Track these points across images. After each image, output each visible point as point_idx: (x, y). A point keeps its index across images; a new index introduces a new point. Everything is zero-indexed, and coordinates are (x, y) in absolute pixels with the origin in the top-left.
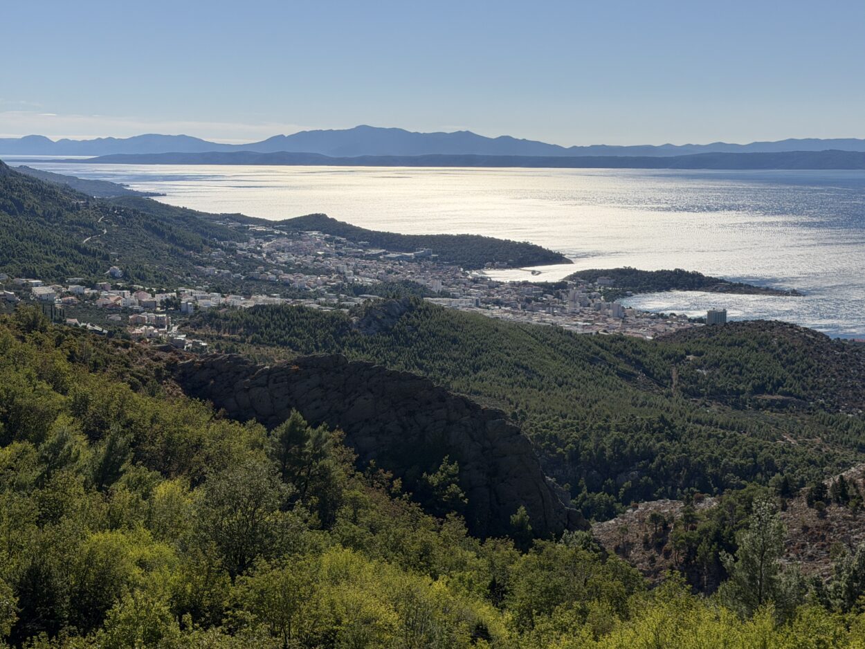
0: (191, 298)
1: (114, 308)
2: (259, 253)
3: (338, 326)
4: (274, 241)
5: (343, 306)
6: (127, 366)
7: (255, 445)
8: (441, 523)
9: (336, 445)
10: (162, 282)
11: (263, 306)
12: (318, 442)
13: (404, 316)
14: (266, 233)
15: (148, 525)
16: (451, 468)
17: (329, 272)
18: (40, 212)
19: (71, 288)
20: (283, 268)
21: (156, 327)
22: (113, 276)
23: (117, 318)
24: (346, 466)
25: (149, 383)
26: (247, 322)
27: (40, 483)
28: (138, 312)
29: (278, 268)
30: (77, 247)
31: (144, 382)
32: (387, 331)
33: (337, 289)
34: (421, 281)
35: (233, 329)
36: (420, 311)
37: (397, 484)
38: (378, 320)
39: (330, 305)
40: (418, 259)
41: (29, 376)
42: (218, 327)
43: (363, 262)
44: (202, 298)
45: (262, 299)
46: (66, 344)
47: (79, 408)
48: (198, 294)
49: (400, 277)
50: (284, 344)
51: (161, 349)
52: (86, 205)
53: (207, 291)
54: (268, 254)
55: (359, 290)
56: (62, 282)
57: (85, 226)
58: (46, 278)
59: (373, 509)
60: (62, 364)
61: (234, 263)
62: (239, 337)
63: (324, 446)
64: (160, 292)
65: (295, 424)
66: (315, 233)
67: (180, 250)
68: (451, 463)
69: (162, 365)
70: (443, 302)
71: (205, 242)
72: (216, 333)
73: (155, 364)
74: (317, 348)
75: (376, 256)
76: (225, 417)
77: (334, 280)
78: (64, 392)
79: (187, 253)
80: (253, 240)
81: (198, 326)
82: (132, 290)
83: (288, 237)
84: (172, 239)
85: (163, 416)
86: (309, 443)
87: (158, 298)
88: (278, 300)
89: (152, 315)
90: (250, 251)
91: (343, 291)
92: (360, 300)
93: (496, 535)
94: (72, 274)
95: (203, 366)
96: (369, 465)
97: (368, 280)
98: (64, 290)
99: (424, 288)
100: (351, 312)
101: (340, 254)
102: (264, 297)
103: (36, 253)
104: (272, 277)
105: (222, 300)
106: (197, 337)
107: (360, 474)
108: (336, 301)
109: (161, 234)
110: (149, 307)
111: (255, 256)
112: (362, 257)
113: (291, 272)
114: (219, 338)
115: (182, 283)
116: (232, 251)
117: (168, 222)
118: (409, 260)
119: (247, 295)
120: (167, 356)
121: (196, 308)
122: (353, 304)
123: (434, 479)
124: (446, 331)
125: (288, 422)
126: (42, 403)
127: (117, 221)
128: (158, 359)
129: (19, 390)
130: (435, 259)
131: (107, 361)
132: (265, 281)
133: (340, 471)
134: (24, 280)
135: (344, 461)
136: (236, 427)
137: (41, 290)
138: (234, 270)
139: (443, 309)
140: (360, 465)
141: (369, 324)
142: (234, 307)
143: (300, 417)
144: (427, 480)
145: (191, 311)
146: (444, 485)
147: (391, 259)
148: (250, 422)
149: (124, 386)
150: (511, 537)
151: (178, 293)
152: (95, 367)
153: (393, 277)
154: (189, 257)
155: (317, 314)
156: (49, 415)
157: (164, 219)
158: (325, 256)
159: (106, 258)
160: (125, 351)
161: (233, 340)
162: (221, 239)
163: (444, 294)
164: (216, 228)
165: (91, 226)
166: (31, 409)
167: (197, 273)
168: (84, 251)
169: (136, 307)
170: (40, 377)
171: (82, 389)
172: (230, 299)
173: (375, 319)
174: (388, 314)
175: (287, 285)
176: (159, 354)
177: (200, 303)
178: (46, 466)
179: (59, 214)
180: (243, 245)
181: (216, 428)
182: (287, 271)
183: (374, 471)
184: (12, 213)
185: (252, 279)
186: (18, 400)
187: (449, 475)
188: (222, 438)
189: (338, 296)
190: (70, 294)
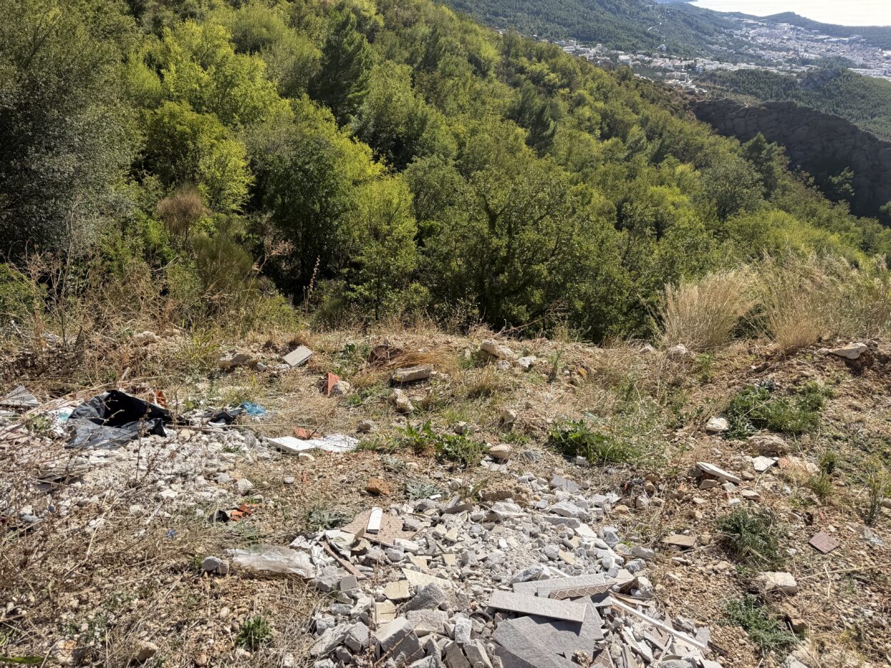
0: (702, 64)
1: (659, 69)
2: (747, 37)
3: (788, 84)
4: (758, 29)
5: (793, 72)
6: (669, 101)
7: (731, 151)
8: (834, 205)
9: (779, 155)
10: (687, 54)
11: (744, 70)
12: (770, 151)
13: (833, 80)
14: (754, 24)
15: (678, 186)
16: (848, 175)
17: (788, 50)
18: (628, 12)
19: (639, 56)
20: (760, 47)
21: (680, 80)
22: (661, 50)
23: (660, 74)
24: (783, 166)
25: (680, 111)
26: (732, 79)
27: (627, 159)
28: (672, 71)
29: (757, 46)
30: (644, 33)
31: (677, 111)
32: (818, 88)
33: (790, 61)
34: (849, 57)
35: (723, 83)
36: (844, 76)
37: (812, 180)
38: (815, 82)
39: (785, 71)
40: (851, 42)
41: (622, 104)
42: (715, 83)
43: (812, 44)
44: (709, 64)
45: (743, 66)
46: (640, 88)
47: (644, 123)
48: (706, 61)
49: (835, 54)
50: (751, 94)
51: (688, 93)
52: (653, 8)
53: (712, 60)
54: (752, 38)
55: (805, 62)
56: (634, 53)
57: (650, 20)
58: (626, 50)
59: (794, 192)
60: (638, 99)
61: (731, 43)
62: (725, 88)
63: (772, 155)
64: (685, 60)
65: (758, 140)
66: (784, 24)
67: (700, 34)
68: (849, 172)
69: (687, 102)
70: (861, 71)
71: (715, 30)
72: (713, 85)
73: (684, 101)
74: (771, 97)
75: (822, 40)
76: (718, 134)
77: (791, 55)
78: (637, 113)
79: (703, 37)
80: (745, 29)
81: (704, 80)
82: (670, 59)
83: (767, 27)
84: (697, 28)
85: (685, 130)
86: (764, 152)
87: (684, 63)
88: (753, 67)
89: (679, 73)
90: (742, 36)
91: (795, 62)
92: (805, 69)
93: (868, 215)
94: (640, 48)
95: (710, 104)
96: (796, 167)
97: (812, 55)
98: (635, 57)
99: (850, 62)
100: (798, 76)
101: (798, 38)
102: (745, 65)
103: (623, 36)
104: (751, 52)
105: (720, 66)
106: (702, 87)
107: (790, 172)
108: (789, 68)
109: (691, 25)
110: (678, 68)
111: (744, 39)
112: (812, 41)
113: (764, 50)
114: (714, 88)
115: (698, 55)
116: (730, 35)
117: (696, 17)
118: (844, 43)
119: (735, 63)
120: (690, 97)
121: (704, 70)
122: (800, 71)
123: (835, 180)
124: (859, 90)
125: (755, 139)
126: (627, 118)
127: (668, 17)
128: (686, 99)
129: (617, 111)
130: (862, 43)
131: (659, 98)
132: (746, 55)
133: (779, 169)
134: (615, 52)
135: (782, 164)
136: (723, 139)
137: (623, 57)
138: (729, 47)
139: (861, 76)
140: (791, 167)
141: (808, 84)
142: (726, 70)
143: (762, 136)
144: (831, 180)
145: (701, 71)
146: (841, 184)
147: (832, 42)
148: (732, 137)
149: (667, 112)
150: (877, 218)
151: (695, 61)
152: (653, 101)
153: (830, 54)
154: (705, 40)
155: (776, 76)
156: (629, 125)
157: (694, 16)
158: (788, 40)
159: (659, 39)
160: (668, 93)
161: (722, 90)
162: (725, 28)
163: (863, 66)
164: (724, 21)
165: (653, 20)
166: (622, 121)
167: (708, 49)
168: (648, 35)
169: (671, 68)
170: (626, 105)
171: (647, 113)
172: (724, 65)
173: (813, 80)
174: (822, 78)
175: (760, 57)
176: (687, 96)
177: (707, 67)
178: (630, 151)
179: (638, 13)
180: (738, 32)
181: (712, 139)
182: (762, 49)
183: (799, 171)
184: (614, 13)
185: (740, 53)
186: (616, 116)
187: (846, 179)
188: (714, 145)
189: (790, 66)
190: (637, 60)
